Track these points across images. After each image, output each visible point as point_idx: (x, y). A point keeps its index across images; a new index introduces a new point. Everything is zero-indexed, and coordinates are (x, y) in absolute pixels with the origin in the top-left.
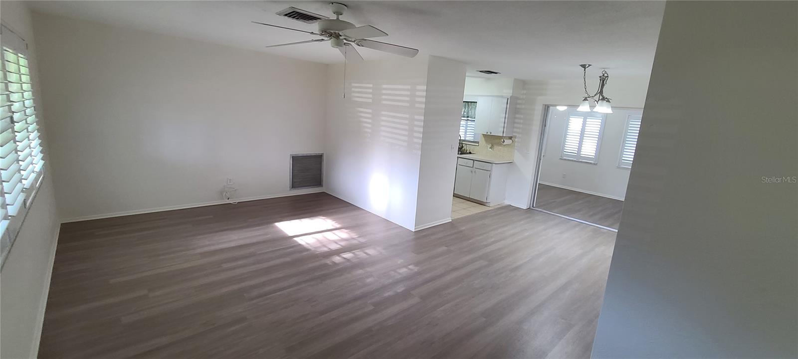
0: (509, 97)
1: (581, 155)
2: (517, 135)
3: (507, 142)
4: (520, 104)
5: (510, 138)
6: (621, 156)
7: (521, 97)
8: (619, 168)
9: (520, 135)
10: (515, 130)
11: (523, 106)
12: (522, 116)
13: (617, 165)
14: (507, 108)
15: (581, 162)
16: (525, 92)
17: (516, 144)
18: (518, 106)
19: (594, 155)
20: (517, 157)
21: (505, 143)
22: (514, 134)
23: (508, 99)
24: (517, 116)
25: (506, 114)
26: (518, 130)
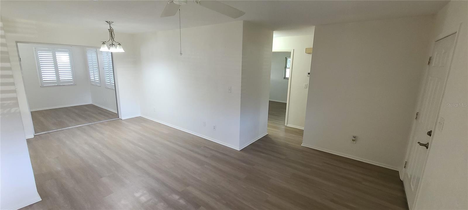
6: (41, 79)
13: (41, 85)
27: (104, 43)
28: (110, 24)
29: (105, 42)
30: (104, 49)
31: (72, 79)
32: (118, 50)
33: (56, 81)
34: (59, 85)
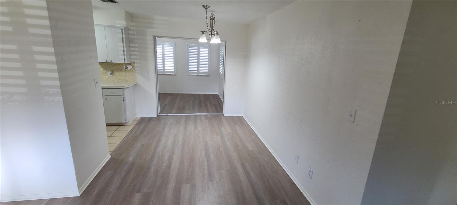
0: (123, 28)
1: (166, 70)
2: (136, 61)
3: (130, 67)
4: (131, 34)
5: (130, 64)
6: (188, 69)
7: (132, 28)
8: (188, 75)
9: (138, 61)
10: (132, 57)
11: (136, 37)
12: (137, 45)
13: (187, 74)
14: (123, 38)
15: (166, 75)
16: (134, 24)
17: (136, 69)
18: (130, 36)
19: (173, 69)
20: (139, 79)
21: (129, 69)
22: (132, 61)
23: (122, 29)
24: (131, 45)
25: (123, 42)
26: (135, 57)
27: (203, 33)
28: (206, 9)
29: (205, 32)
30: (203, 40)
31: (207, 70)
32: (216, 40)
33: (197, 71)
34: (198, 75)
